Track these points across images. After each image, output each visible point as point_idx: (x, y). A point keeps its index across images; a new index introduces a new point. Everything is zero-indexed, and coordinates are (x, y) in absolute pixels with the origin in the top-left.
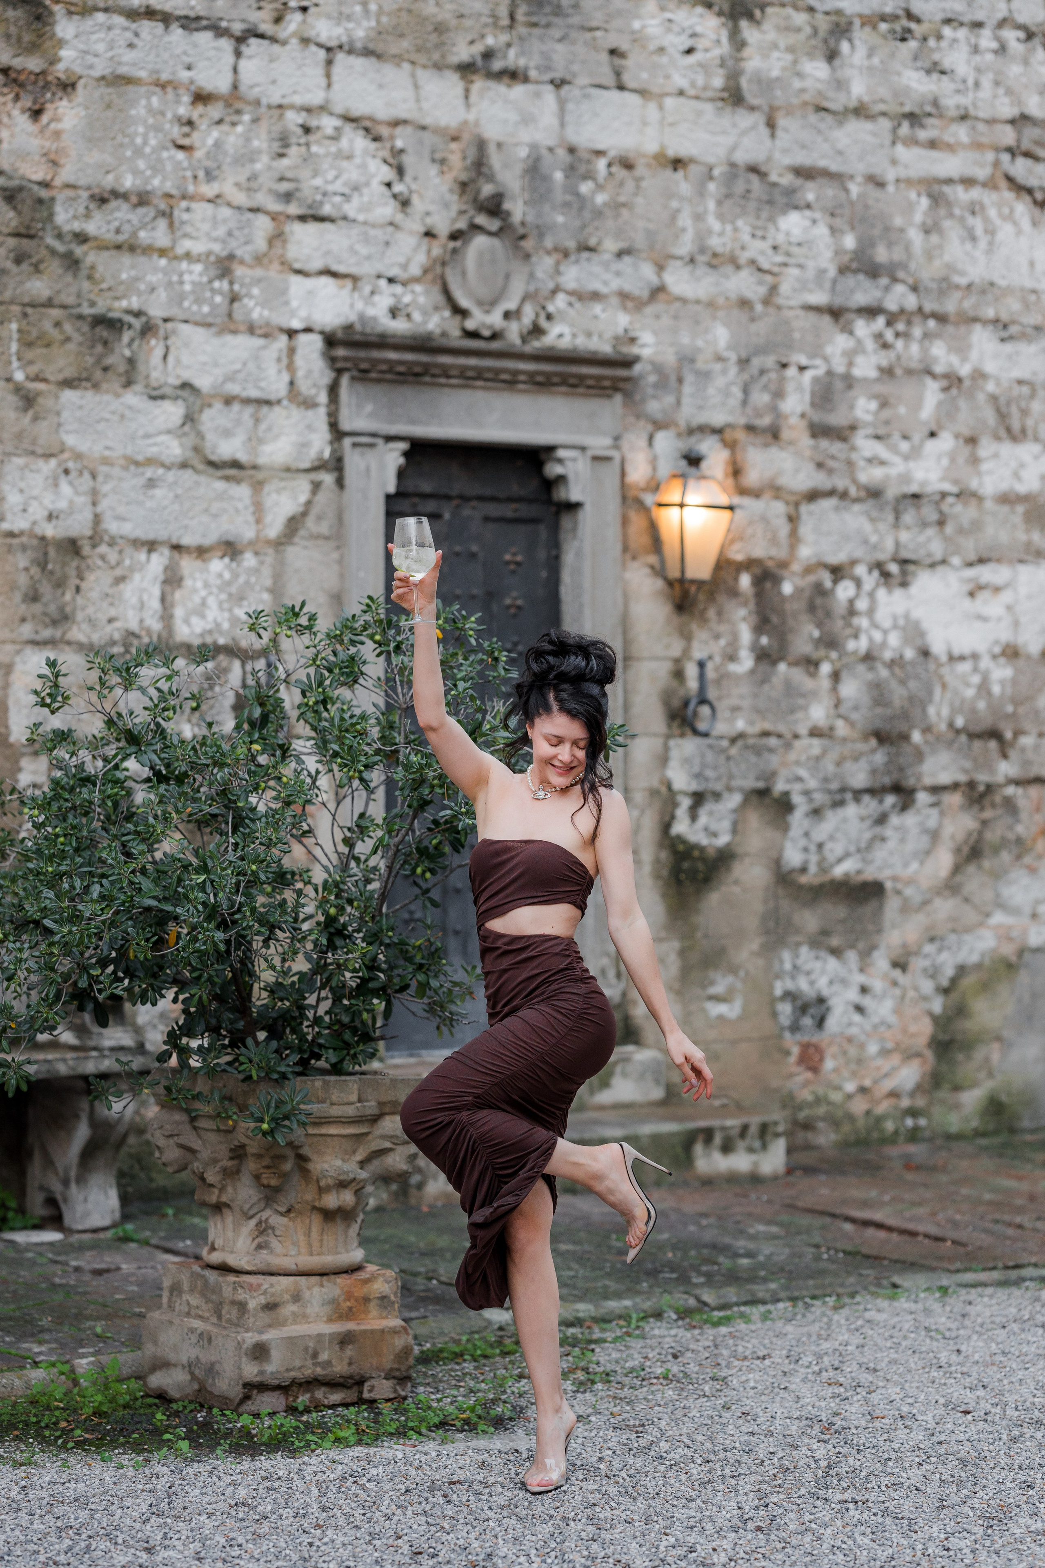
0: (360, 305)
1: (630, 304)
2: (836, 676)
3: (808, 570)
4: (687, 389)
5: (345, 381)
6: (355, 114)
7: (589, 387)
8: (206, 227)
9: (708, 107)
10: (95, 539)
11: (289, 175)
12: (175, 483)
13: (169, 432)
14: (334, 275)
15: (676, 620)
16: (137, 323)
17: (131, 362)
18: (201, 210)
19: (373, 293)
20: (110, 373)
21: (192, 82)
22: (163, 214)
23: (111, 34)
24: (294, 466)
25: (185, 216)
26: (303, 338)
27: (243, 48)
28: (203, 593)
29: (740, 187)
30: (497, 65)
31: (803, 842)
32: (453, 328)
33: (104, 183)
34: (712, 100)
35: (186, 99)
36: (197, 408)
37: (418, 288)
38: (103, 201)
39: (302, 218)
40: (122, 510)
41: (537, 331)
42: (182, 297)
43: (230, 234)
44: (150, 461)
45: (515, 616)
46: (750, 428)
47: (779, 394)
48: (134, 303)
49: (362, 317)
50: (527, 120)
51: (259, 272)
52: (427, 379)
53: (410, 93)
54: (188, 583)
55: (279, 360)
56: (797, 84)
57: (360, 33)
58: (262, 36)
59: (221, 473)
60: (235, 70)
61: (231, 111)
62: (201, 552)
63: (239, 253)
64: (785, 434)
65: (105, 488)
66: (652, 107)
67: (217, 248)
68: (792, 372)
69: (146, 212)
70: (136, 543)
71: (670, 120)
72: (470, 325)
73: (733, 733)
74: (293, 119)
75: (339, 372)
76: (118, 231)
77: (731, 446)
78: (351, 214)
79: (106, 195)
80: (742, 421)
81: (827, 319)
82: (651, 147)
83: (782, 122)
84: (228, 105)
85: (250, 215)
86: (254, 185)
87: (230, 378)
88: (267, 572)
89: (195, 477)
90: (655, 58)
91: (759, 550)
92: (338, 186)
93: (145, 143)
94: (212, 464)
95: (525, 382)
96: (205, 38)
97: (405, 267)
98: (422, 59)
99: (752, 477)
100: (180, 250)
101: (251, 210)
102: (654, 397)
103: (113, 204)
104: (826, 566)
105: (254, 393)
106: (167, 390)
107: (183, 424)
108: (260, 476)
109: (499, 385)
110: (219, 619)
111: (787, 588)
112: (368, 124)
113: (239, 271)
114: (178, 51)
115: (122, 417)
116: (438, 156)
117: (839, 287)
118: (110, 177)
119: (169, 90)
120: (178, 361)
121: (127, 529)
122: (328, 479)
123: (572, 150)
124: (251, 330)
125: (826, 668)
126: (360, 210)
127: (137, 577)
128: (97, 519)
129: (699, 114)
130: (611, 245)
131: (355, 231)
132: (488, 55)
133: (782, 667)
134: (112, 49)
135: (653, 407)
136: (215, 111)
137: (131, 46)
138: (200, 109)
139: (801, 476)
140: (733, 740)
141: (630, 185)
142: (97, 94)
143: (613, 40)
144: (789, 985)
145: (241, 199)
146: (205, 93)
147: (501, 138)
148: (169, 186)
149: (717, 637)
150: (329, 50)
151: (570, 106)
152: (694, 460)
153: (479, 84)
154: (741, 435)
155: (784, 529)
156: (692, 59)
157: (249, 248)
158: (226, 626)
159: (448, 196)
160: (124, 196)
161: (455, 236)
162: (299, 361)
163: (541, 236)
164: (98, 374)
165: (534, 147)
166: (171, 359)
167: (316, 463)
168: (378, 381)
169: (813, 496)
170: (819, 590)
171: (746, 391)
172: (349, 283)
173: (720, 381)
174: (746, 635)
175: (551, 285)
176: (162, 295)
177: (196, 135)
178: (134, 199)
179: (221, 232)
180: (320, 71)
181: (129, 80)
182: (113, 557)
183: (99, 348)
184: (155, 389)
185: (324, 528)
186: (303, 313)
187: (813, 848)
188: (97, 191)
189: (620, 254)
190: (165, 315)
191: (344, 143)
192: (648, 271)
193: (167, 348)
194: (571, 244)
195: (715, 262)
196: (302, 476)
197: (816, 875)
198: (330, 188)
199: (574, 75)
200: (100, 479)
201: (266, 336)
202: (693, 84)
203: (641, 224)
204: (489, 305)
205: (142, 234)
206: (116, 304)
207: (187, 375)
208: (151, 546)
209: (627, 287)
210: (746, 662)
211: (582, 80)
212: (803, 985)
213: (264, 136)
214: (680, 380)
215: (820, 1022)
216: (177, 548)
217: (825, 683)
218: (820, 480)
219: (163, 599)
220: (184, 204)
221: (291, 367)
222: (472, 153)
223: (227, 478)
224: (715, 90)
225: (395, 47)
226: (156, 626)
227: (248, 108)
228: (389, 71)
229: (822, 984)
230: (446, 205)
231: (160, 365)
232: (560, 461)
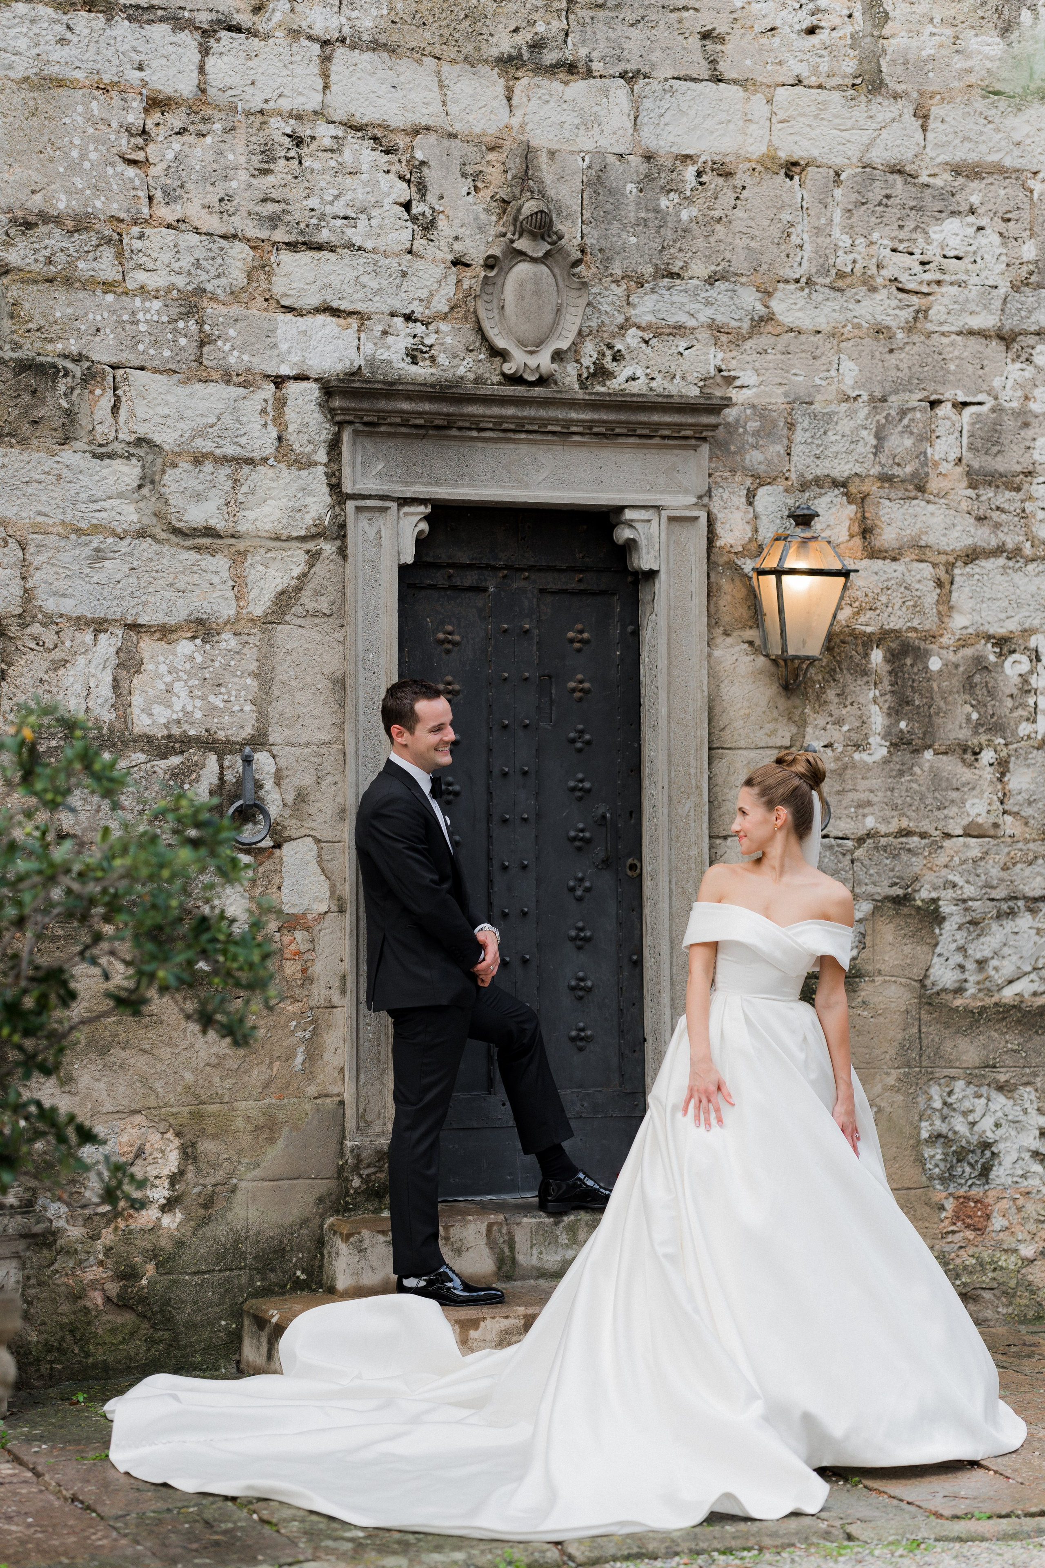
0: (368, 348)
1: (724, 338)
2: (1002, 766)
3: (963, 643)
4: (799, 436)
5: (346, 436)
6: (359, 120)
7: (664, 437)
8: (165, 257)
9: (836, 96)
10: (24, 618)
11: (274, 195)
12: (131, 554)
13: (121, 495)
14: (335, 312)
15: (782, 703)
16: (77, 370)
17: (69, 414)
18: (158, 237)
19: (385, 333)
20: (41, 427)
21: (145, 84)
22: (109, 241)
23: (35, 29)
24: (285, 534)
25: (138, 244)
26: (293, 387)
27: (212, 42)
28: (168, 679)
29: (876, 193)
30: (550, 57)
31: (958, 958)
32: (491, 372)
33: (28, 204)
34: (838, 88)
35: (137, 105)
36: (158, 467)
37: (444, 327)
38: (28, 225)
39: (292, 246)
40: (61, 585)
41: (601, 373)
42: (136, 340)
43: (197, 264)
44: (97, 529)
45: (580, 700)
46: (886, 479)
47: (927, 437)
48: (73, 346)
49: (371, 361)
50: (589, 122)
51: (236, 310)
52: (454, 432)
53: (435, 94)
54: (149, 666)
55: (264, 411)
56: (959, 63)
57: (367, 23)
58: (238, 29)
59: (189, 543)
60: (202, 70)
61: (197, 118)
62: (165, 632)
63: (209, 287)
64: (934, 485)
65: (38, 560)
66: (758, 102)
67: (180, 281)
68: (946, 410)
69: (89, 239)
70: (80, 622)
71: (782, 115)
72: (509, 368)
73: (862, 832)
74: (278, 128)
75: (341, 424)
76: (49, 261)
77: (862, 500)
78: (357, 241)
79: (32, 219)
80: (875, 470)
81: (996, 345)
82: (758, 149)
83: (936, 111)
84: (191, 111)
85: (223, 243)
86: (226, 206)
87: (200, 433)
88: (251, 653)
89: (156, 547)
90: (764, 40)
91: (896, 621)
92: (339, 208)
93: (83, 157)
94: (177, 531)
95: (581, 434)
96: (160, 31)
97: (427, 302)
98: (450, 52)
99: (887, 537)
100: (131, 285)
101: (224, 237)
102: (755, 447)
103: (43, 229)
104: (988, 637)
105: (231, 450)
106: (118, 447)
107: (140, 487)
108: (241, 545)
109: (550, 437)
110: (189, 709)
111: (935, 664)
112: (379, 133)
113: (211, 309)
114: (126, 47)
115: (59, 477)
116: (469, 169)
117: (1012, 307)
118: (38, 197)
119: (114, 94)
120: (133, 415)
121: (67, 606)
122: (329, 548)
123: (648, 158)
124: (227, 378)
125: (987, 756)
126: (368, 236)
127: (81, 660)
128: (28, 595)
129: (822, 106)
130: (700, 269)
131: (362, 259)
132: (537, 45)
133: (928, 755)
134: (37, 45)
135: (754, 458)
136: (176, 119)
137: (62, 41)
138: (157, 116)
139: (955, 533)
140: (861, 841)
141: (728, 198)
142: (17, 99)
143: (706, 20)
144: (940, 1126)
145: (212, 223)
146: (162, 97)
147: (554, 146)
148: (115, 209)
149: (839, 722)
150: (326, 43)
151: (647, 104)
152: (804, 519)
153: (524, 82)
154: (873, 488)
155: (931, 596)
156: (814, 40)
157: (223, 281)
158: (198, 715)
159: (483, 216)
160: (57, 220)
161: (491, 263)
162: (290, 413)
163: (607, 261)
164: (26, 429)
165: (599, 153)
166: (123, 411)
167: (313, 530)
168: (391, 435)
169: (971, 556)
170: (980, 665)
171: (880, 437)
172: (354, 322)
173: (846, 426)
174: (878, 719)
175: (620, 319)
176: (110, 338)
177: (151, 148)
178: (70, 224)
179: (186, 262)
180: (315, 69)
181: (59, 83)
182: (49, 637)
183: (26, 398)
184: (101, 445)
185: (323, 605)
186: (295, 358)
187: (971, 966)
188: (20, 214)
189: (712, 280)
190: (113, 360)
191: (347, 155)
192: (750, 299)
193: (118, 399)
194: (648, 270)
195: (840, 284)
196: (296, 544)
197: (974, 997)
198: (329, 209)
199: (653, 65)
200: (31, 549)
201: (245, 385)
202: (815, 70)
203: (740, 243)
204: (534, 346)
205: (81, 265)
206: (49, 347)
207: (143, 430)
208: (99, 626)
209: (720, 319)
210: (879, 750)
211: (662, 72)
212: (960, 1125)
213: (241, 148)
214: (791, 426)
215: (985, 1172)
216: (135, 627)
217: (989, 774)
218: (983, 537)
219: (116, 685)
220: (136, 230)
221: (279, 420)
222: (515, 165)
223: (198, 549)
224: (845, 76)
225: (415, 38)
226: (107, 716)
227: (217, 115)
228: (406, 68)
229: (986, 1125)
230: (481, 228)
231: (110, 419)
232: (630, 524)
